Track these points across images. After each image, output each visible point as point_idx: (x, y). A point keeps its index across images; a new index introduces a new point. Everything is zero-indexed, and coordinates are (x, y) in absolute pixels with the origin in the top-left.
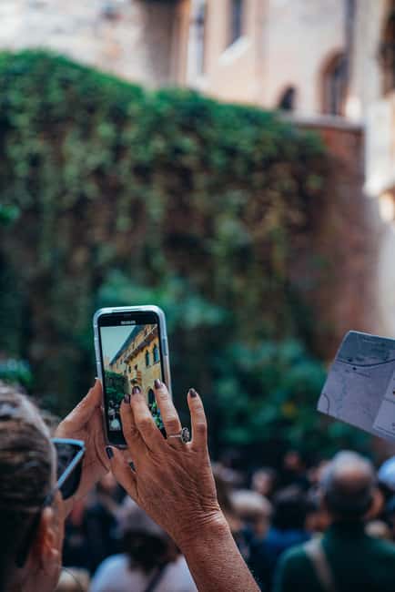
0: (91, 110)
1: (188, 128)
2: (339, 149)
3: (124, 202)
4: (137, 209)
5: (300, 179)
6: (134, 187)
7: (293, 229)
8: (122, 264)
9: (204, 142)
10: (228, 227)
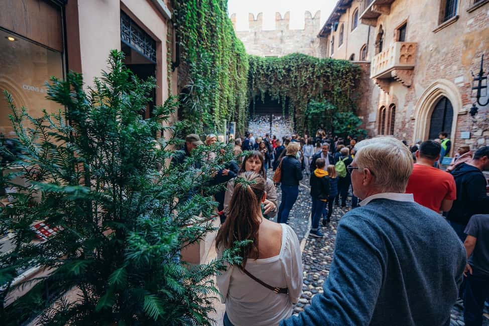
0: (307, 65)
1: (328, 67)
2: (364, 68)
3: (314, 84)
4: (317, 86)
5: (354, 76)
6: (317, 81)
7: (352, 87)
8: (314, 98)
9: (332, 70)
10: (337, 88)
